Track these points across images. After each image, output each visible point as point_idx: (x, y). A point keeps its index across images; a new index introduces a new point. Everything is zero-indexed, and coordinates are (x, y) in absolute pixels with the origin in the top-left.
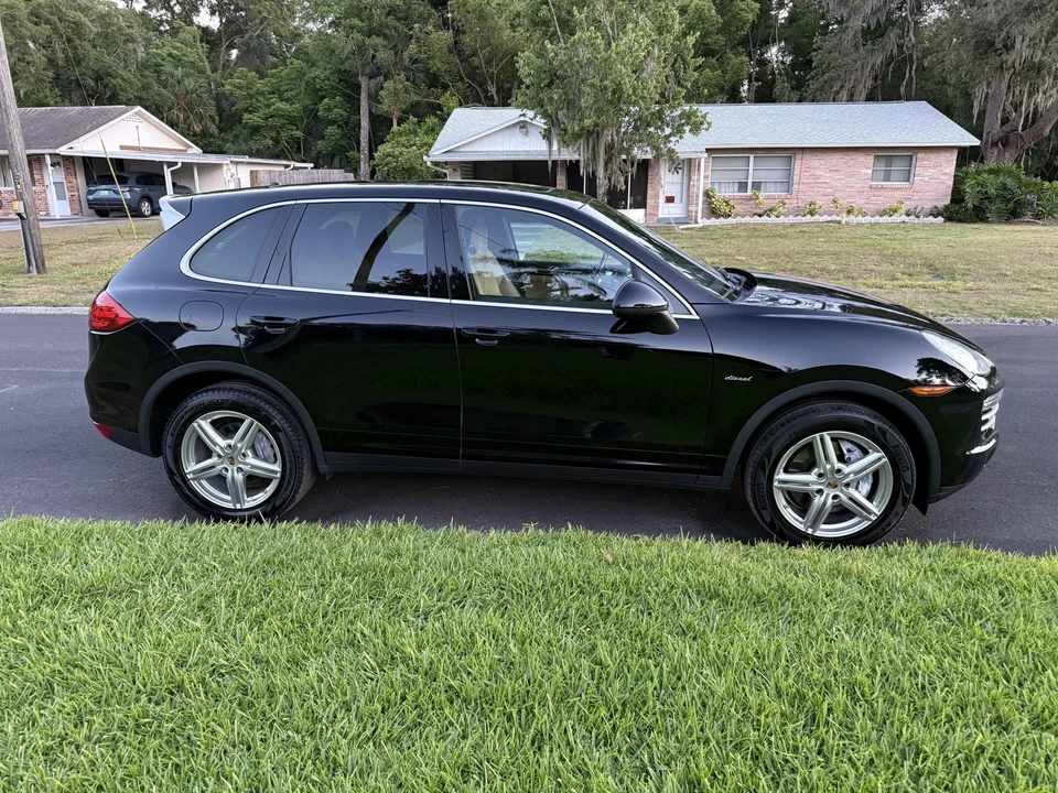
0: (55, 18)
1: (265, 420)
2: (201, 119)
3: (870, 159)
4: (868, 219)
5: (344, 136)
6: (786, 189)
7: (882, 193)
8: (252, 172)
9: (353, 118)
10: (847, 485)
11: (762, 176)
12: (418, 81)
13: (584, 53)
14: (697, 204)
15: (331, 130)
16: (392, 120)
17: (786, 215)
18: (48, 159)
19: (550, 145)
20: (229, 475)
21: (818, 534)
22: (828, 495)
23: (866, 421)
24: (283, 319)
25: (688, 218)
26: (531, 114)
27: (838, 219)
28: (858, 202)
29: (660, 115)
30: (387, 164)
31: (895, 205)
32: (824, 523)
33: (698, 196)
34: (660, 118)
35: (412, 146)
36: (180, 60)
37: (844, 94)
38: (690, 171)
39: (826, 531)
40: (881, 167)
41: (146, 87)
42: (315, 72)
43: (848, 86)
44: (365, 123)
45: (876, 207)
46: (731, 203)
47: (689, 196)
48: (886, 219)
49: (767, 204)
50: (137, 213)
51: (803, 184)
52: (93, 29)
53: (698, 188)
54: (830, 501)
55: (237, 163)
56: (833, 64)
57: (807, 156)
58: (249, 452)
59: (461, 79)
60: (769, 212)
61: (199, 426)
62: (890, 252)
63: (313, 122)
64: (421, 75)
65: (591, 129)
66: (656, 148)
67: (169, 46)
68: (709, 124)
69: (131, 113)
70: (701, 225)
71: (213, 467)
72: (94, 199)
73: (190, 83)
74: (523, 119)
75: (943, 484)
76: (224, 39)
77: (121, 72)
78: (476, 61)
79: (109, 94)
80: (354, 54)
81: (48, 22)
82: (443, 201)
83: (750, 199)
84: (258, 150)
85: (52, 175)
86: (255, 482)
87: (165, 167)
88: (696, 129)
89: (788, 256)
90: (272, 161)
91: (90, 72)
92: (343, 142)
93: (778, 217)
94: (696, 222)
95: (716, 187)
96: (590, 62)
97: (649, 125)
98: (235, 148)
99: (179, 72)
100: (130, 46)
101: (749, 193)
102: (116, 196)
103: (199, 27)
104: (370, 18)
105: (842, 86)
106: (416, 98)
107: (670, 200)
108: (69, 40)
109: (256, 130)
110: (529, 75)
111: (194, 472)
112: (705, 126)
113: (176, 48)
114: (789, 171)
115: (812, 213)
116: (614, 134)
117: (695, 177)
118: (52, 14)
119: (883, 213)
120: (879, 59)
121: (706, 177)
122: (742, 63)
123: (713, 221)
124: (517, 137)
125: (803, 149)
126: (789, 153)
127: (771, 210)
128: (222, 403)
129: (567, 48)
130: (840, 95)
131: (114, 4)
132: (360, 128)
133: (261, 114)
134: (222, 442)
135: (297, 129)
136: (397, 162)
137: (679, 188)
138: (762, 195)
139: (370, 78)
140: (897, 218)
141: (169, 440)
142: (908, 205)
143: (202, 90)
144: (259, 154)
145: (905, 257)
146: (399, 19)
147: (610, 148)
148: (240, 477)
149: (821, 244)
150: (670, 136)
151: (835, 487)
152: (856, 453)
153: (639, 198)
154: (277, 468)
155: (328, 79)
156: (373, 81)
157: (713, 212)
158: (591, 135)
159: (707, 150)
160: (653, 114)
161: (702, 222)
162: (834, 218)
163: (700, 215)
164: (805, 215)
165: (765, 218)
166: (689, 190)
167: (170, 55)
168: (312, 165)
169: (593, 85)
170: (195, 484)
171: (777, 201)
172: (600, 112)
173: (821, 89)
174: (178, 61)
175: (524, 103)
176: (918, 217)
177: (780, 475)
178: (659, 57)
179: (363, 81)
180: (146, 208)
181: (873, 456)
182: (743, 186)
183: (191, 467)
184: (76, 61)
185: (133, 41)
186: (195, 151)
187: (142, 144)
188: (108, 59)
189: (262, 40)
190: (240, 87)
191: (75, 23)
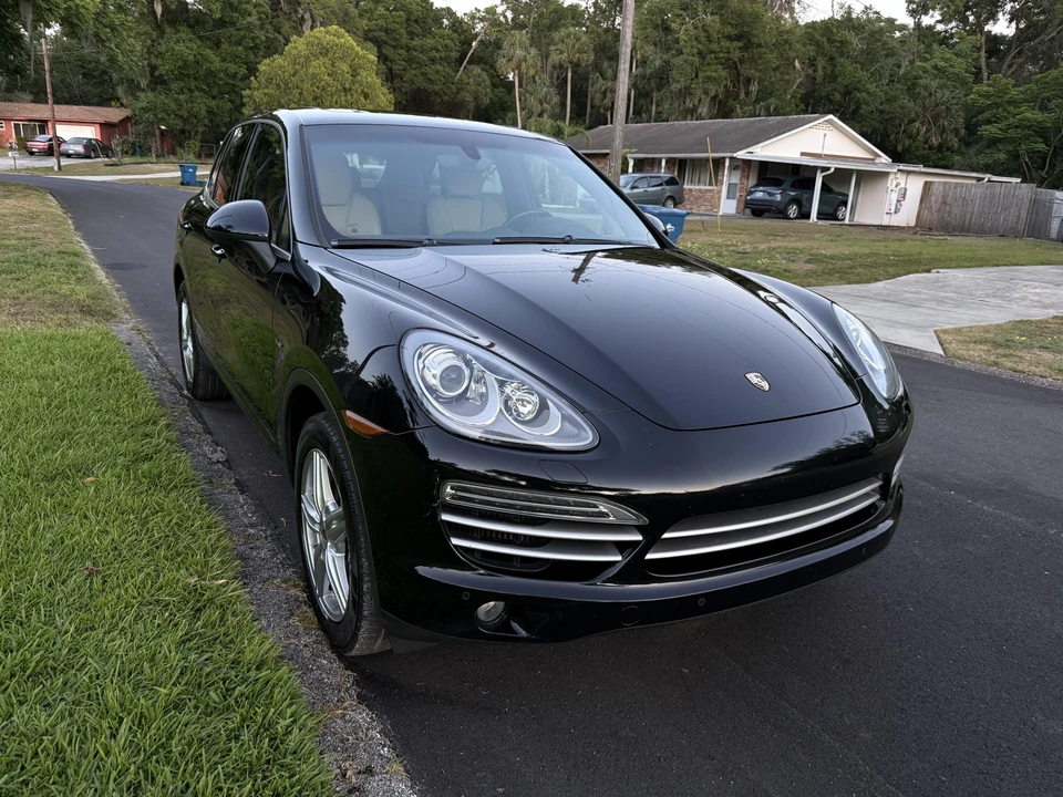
0: (825, 39)
2: (945, 131)
8: (926, 183)
18: (727, 162)
36: (942, 72)
50: (782, 214)
52: (856, 43)
55: (909, 172)
67: (940, 55)
69: (820, 121)
72: (751, 200)
73: (943, 95)
76: (1014, 46)
77: (872, 87)
79: (853, 107)
81: (818, 44)
87: (819, 172)
90: (956, 173)
91: (841, 88)
99: (934, 84)
100: (891, 61)
102: (767, 197)
108: (831, 59)
109: (994, 142)
113: (946, 60)
118: (822, 35)
131: (895, 20)
133: (1002, 124)
143: (955, 101)
167: (935, 67)
168: (1019, 180)
174: (939, 72)
180: (793, 210)
184: (832, 78)
185: (893, 54)
186: (883, 161)
187: (825, 152)
188: (861, 74)
189: (1056, 43)
190: (987, 96)
191: (841, 42)
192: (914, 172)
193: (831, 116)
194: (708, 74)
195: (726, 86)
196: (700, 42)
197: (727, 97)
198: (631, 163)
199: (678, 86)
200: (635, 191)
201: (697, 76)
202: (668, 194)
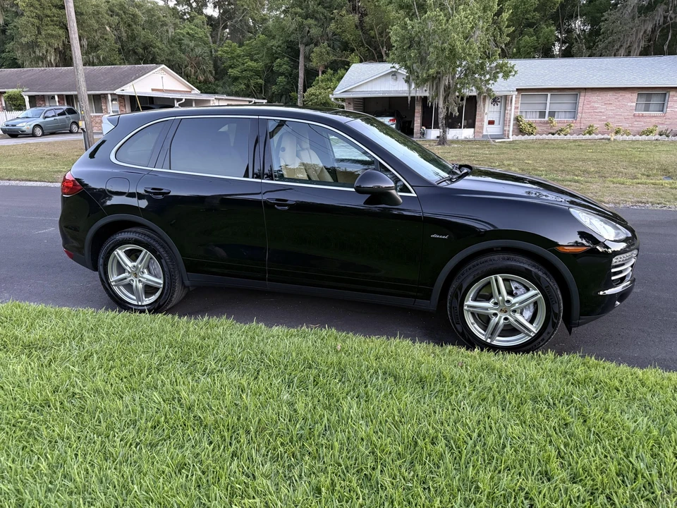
0: (122, 12)
1: (153, 251)
2: (204, 72)
3: (635, 96)
4: (631, 137)
5: (288, 83)
6: (572, 116)
7: (641, 119)
9: (295, 71)
10: (514, 311)
11: (555, 108)
12: (336, 47)
13: (431, 26)
14: (509, 126)
15: (280, 79)
16: (318, 72)
17: (571, 134)
18: (109, 96)
19: (410, 86)
20: (134, 284)
21: (495, 343)
22: (500, 317)
23: (526, 269)
24: (162, 189)
25: (503, 135)
26: (397, 66)
27: (609, 137)
28: (624, 125)
29: (482, 66)
30: (311, 100)
31: (651, 128)
32: (499, 336)
33: (510, 121)
34: (482, 69)
35: (328, 88)
36: (193, 37)
37: (622, 51)
38: (505, 104)
39: (499, 341)
40: (643, 101)
41: (172, 53)
42: (274, 42)
43: (625, 46)
44: (301, 74)
45: (638, 129)
46: (534, 125)
47: (504, 120)
48: (644, 137)
49: (558, 127)
51: (586, 113)
52: (143, 18)
53: (510, 115)
54: (502, 321)
55: (219, 99)
56: (615, 31)
57: (589, 94)
58: (145, 271)
59: (363, 45)
60: (560, 132)
61: (118, 253)
62: (636, 160)
63: (270, 74)
64: (338, 43)
65: (434, 75)
66: (478, 88)
67: (187, 28)
68: (516, 72)
69: (158, 69)
70: (511, 140)
71: (126, 279)
73: (198, 51)
74: (394, 70)
75: (582, 314)
76: (221, 23)
77: (158, 44)
78: (372, 33)
79: (151, 58)
80: (296, 30)
81: (118, 15)
82: (260, 117)
83: (547, 123)
84: (236, 92)
85: (112, 107)
86: (149, 290)
87: (176, 102)
88: (506, 75)
89: (562, 161)
90: (241, 98)
91: (140, 45)
92: (288, 87)
93: (566, 135)
94: (509, 138)
95: (524, 114)
96: (434, 31)
97: (474, 73)
98: (222, 90)
99: (192, 44)
100: (165, 28)
101: (547, 119)
103: (206, 16)
104: (307, 7)
105: (621, 46)
106: (333, 58)
107: (491, 123)
108: (129, 25)
109: (236, 79)
110: (396, 41)
111: (115, 281)
112: (513, 73)
113: (192, 29)
114: (576, 104)
115: (590, 133)
116: (450, 79)
117: (509, 108)
118: (120, 9)
119: (643, 133)
120: (649, 27)
121: (516, 108)
122: (551, 31)
123: (520, 137)
124: (390, 81)
125: (585, 89)
126: (576, 92)
127: (561, 131)
128: (129, 240)
129: (420, 23)
130: (620, 52)
131: (156, 3)
132: (298, 77)
133: (239, 69)
134: (130, 264)
135: (261, 78)
136: (317, 99)
137: (498, 115)
138: (555, 120)
139: (306, 45)
140: (652, 137)
141: (101, 261)
142: (661, 128)
143: (206, 54)
144: (237, 94)
145: (648, 163)
146: (325, 8)
147: (447, 89)
148: (140, 286)
149: (589, 154)
150: (489, 79)
151: (506, 312)
152: (521, 290)
153: (470, 121)
154: (161, 281)
155: (280, 47)
156: (307, 47)
157: (521, 131)
158: (435, 79)
159: (517, 90)
160: (477, 65)
161: (512, 138)
162: (606, 136)
163: (511, 133)
164: (585, 134)
165: (556, 136)
166: (504, 116)
167: (188, 33)
168: (266, 101)
169: (436, 47)
170: (116, 289)
171: (565, 124)
172: (440, 64)
173: (606, 48)
174: (192, 37)
175: (393, 59)
176: (668, 136)
177: (469, 302)
178: (483, 27)
179: (302, 48)
181: (532, 292)
182: (542, 114)
183: (114, 278)
184: (133, 38)
185: (166, 25)
186: (196, 92)
187: (165, 88)
188: (151, 37)
189: (243, 23)
190: (227, 53)
191: (133, 15)
192: (222, 99)
193: (163, 66)
194: (49, 31)
195: (63, 42)
196: (36, 8)
197: (64, 49)
198: (27, 99)
199: (26, 39)
200: (47, 119)
201: (40, 33)
202: (72, 121)
